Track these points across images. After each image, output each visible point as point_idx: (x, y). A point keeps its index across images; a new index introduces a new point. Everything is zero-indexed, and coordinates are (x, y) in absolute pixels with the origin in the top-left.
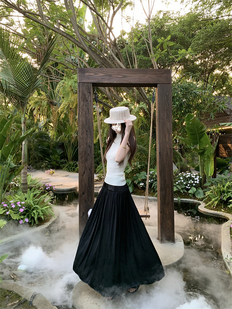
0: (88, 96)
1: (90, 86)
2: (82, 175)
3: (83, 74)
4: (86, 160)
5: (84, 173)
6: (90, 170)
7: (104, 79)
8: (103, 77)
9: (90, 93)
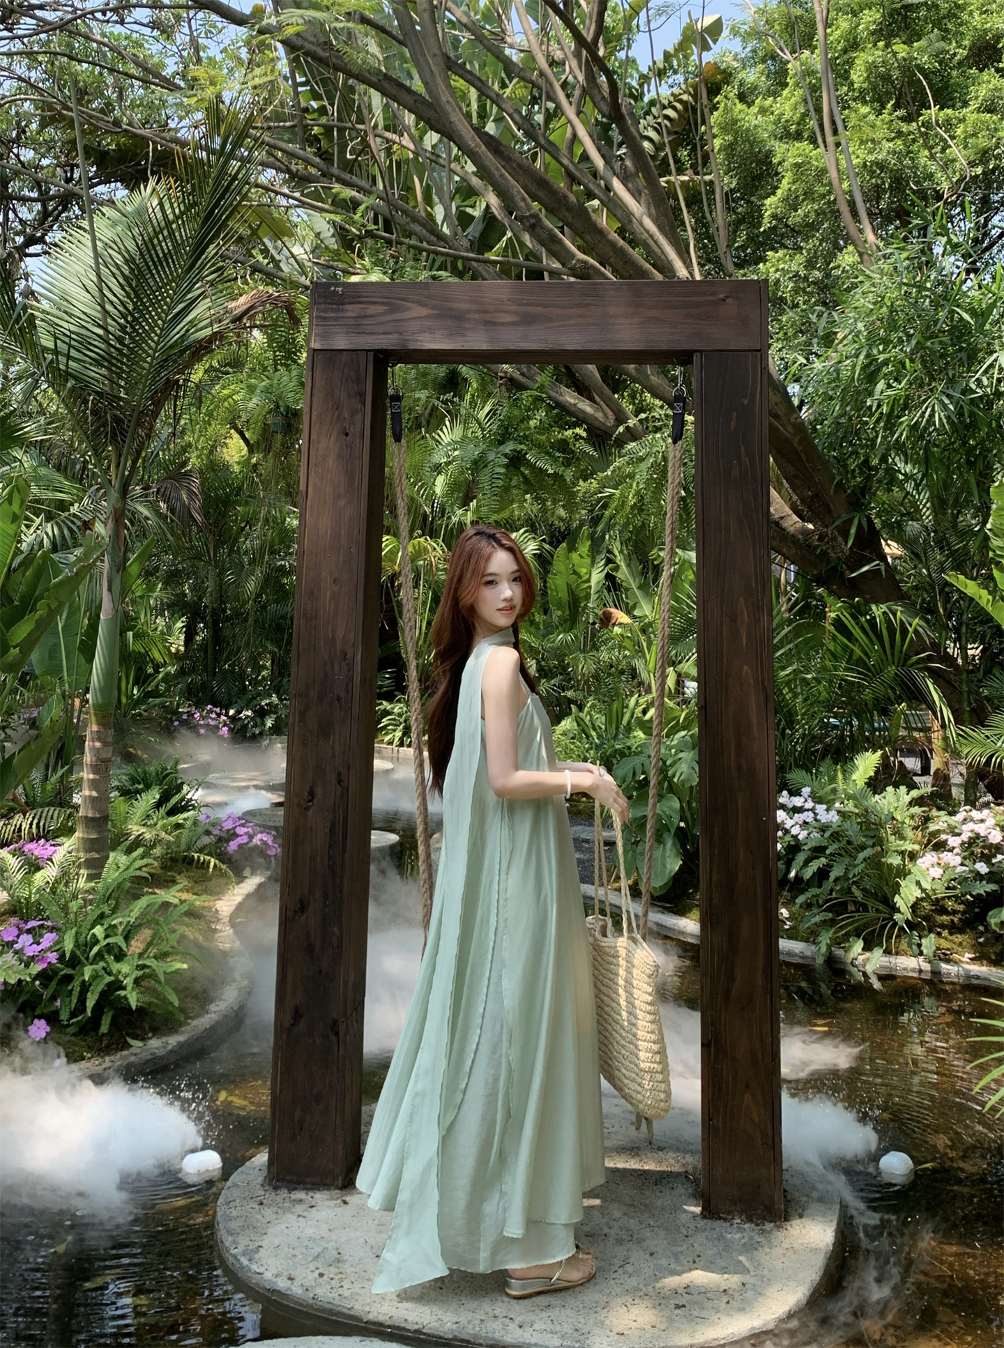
0: (353, 413)
1: (363, 366)
2: (299, 805)
3: (332, 310)
4: (325, 730)
5: (312, 794)
6: (339, 781)
7: (431, 330)
8: (427, 323)
9: (362, 395)
